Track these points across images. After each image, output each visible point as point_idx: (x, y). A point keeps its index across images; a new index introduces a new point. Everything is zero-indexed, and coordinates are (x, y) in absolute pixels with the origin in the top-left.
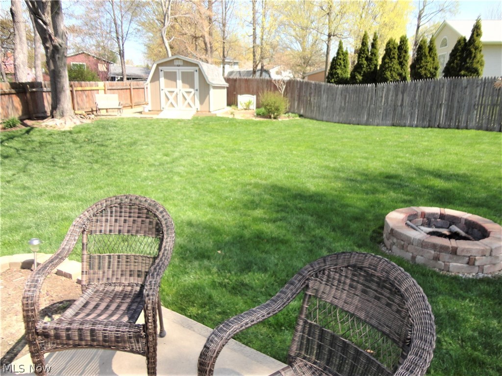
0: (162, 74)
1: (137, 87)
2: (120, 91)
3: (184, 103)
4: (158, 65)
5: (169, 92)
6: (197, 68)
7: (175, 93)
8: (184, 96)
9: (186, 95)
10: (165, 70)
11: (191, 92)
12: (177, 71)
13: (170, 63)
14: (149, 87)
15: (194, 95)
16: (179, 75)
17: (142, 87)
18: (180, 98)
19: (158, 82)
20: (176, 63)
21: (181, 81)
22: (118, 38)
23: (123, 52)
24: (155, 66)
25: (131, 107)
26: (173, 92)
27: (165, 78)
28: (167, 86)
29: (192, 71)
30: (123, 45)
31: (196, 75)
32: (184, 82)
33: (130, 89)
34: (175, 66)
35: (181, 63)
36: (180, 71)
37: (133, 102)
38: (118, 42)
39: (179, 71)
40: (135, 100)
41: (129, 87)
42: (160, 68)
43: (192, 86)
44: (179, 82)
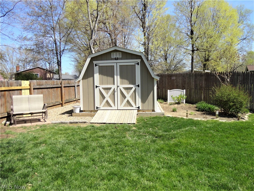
0: (96, 69)
1: (68, 85)
2: (50, 90)
3: (122, 102)
4: (92, 59)
5: (105, 89)
6: (139, 61)
7: (112, 90)
8: (122, 93)
9: (124, 92)
10: (100, 65)
11: (131, 88)
12: (115, 65)
13: (106, 56)
14: (81, 84)
15: (135, 91)
16: (117, 70)
17: (73, 85)
18: (118, 95)
19: (92, 78)
20: (114, 55)
21: (119, 77)
22: (57, 53)
23: (60, 63)
24: (88, 60)
25: (62, 105)
26: (110, 89)
27: (99, 74)
28: (102, 83)
29: (133, 64)
30: (60, 58)
31: (138, 69)
32: (122, 77)
33: (60, 87)
34: (112, 59)
35: (119, 55)
36: (118, 64)
37: (64, 100)
38: (57, 56)
39: (116, 64)
40: (65, 98)
41: (60, 86)
42: (95, 62)
43: (133, 82)
44: (117, 78)
